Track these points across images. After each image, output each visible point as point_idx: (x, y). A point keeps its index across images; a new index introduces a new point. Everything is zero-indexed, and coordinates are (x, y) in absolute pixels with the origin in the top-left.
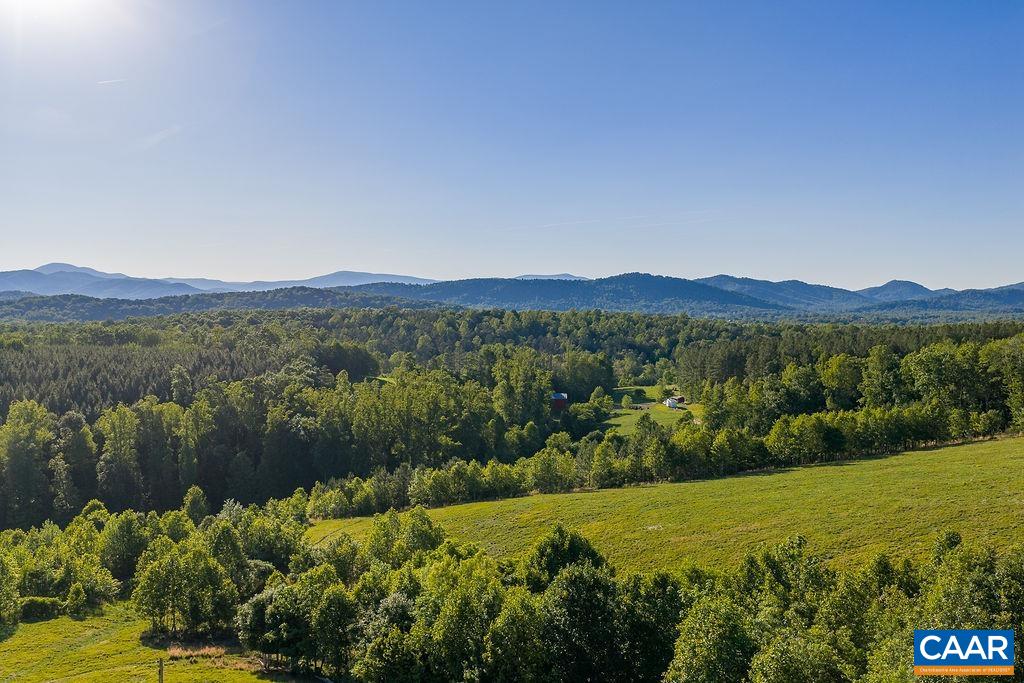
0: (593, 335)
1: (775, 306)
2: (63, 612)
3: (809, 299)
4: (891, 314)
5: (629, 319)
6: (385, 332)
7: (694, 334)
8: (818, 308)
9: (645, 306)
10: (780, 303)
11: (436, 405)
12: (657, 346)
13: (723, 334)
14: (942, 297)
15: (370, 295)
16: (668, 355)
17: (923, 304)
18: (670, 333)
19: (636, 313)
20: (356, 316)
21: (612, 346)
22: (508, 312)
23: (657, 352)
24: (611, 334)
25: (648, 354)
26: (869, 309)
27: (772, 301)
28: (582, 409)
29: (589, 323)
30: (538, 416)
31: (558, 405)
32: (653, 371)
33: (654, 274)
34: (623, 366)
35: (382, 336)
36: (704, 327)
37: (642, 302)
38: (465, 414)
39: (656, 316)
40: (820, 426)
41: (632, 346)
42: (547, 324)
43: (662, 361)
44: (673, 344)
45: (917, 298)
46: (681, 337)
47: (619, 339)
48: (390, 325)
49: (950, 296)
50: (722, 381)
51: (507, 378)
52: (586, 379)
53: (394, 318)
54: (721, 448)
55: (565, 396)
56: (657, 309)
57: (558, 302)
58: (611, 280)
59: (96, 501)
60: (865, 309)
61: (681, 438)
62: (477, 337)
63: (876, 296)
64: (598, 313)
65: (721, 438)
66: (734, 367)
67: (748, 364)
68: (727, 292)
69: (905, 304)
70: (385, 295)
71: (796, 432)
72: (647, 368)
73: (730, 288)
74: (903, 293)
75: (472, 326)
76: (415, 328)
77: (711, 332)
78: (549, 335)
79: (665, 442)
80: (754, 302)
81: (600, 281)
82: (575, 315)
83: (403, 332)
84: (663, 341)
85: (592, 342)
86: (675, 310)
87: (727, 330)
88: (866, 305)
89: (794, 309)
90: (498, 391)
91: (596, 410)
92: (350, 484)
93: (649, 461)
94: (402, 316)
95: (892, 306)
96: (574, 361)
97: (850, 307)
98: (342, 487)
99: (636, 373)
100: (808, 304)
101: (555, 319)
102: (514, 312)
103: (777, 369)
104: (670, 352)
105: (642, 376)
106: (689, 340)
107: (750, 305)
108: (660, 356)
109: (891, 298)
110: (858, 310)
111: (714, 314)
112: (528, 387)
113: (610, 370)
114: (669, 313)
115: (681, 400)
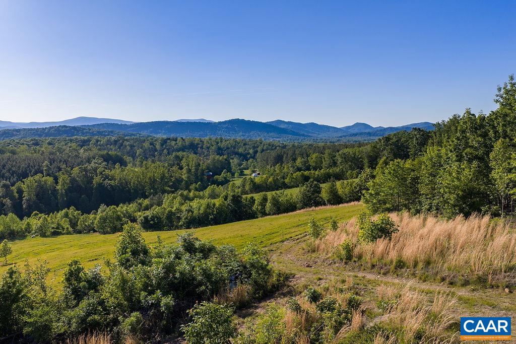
0: (219, 148)
1: (303, 135)
2: (64, 234)
3: (319, 131)
4: (355, 139)
5: (236, 142)
6: (119, 148)
7: (265, 148)
8: (323, 136)
9: (243, 135)
10: (305, 134)
11: (164, 175)
12: (249, 153)
13: (278, 148)
14: (377, 131)
15: (102, 130)
16: (254, 157)
17: (369, 134)
18: (254, 147)
19: (238, 139)
20: (103, 141)
21: (228, 154)
22: (179, 138)
23: (249, 156)
24: (228, 148)
25: (244, 157)
26: (345, 136)
27: (302, 133)
28: (220, 178)
29: (218, 143)
30: (202, 180)
31: (209, 177)
32: (247, 164)
33: (246, 119)
34: (235, 161)
35: (118, 150)
36: (269, 145)
37: (241, 134)
38: (173, 179)
39: (248, 140)
40: (303, 175)
41: (237, 153)
42: (198, 144)
43: (251, 160)
44: (256, 152)
45: (367, 131)
46: (259, 149)
47: (232, 151)
48: (122, 145)
49: (381, 130)
50: (274, 166)
51: (188, 165)
52: (219, 167)
53: (123, 142)
54: (271, 183)
55: (211, 173)
56: (248, 137)
57: (199, 133)
58: (225, 122)
59: (36, 212)
60: (344, 136)
61: (257, 180)
62: (166, 150)
63: (349, 130)
64: (221, 139)
65: (271, 179)
66: (279, 159)
67: (284, 158)
68: (281, 128)
69: (361, 134)
70: (110, 130)
71: (295, 177)
72: (244, 163)
73: (282, 126)
74: (362, 129)
75: (162, 145)
76: (134, 146)
77: (272, 147)
78: (199, 149)
79: (253, 182)
80: (294, 133)
81: (220, 123)
82: (210, 139)
83: (128, 148)
84: (251, 151)
85: (220, 151)
86: (256, 137)
87: (279, 146)
88: (344, 134)
89: (312, 136)
90: (184, 171)
91: (225, 178)
92: (140, 201)
93: (247, 188)
94: (127, 140)
95: (355, 135)
96: (214, 159)
97: (337, 135)
98: (137, 202)
99: (240, 165)
100: (319, 134)
101: (201, 141)
102: (182, 138)
103: (294, 160)
104: (254, 156)
105: (242, 166)
106: (263, 151)
107: (292, 135)
108: (250, 158)
109: (356, 131)
110: (341, 137)
111: (275, 139)
112: (197, 170)
113: (229, 163)
114: (254, 139)
115: (259, 174)
